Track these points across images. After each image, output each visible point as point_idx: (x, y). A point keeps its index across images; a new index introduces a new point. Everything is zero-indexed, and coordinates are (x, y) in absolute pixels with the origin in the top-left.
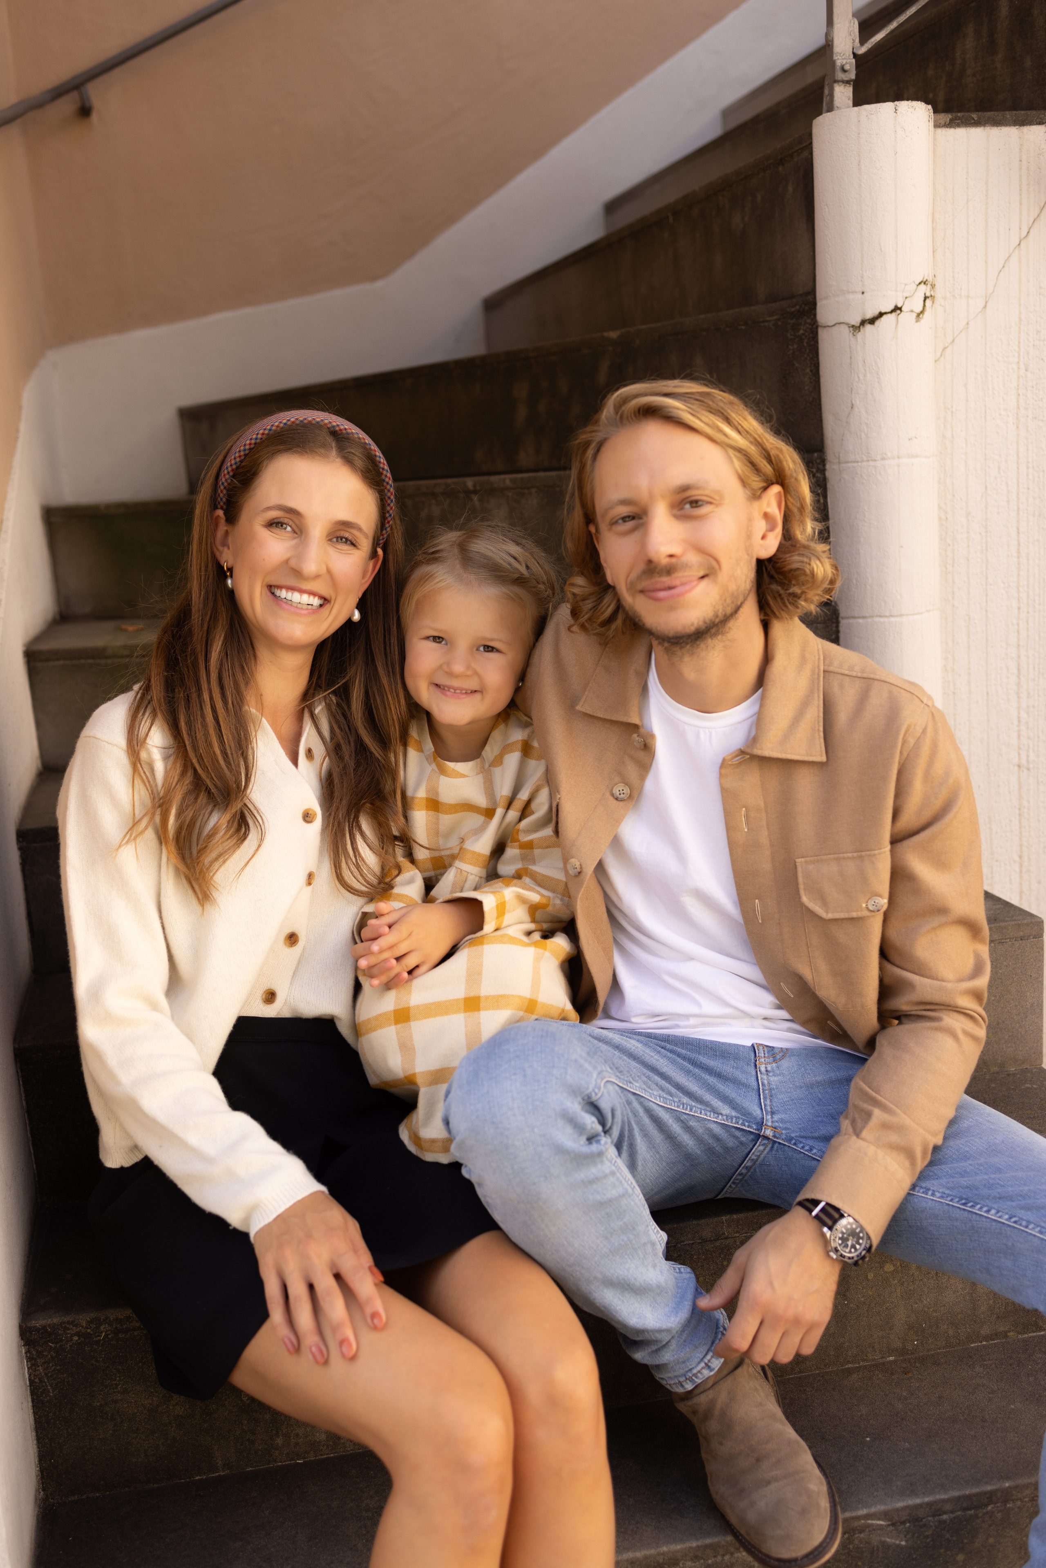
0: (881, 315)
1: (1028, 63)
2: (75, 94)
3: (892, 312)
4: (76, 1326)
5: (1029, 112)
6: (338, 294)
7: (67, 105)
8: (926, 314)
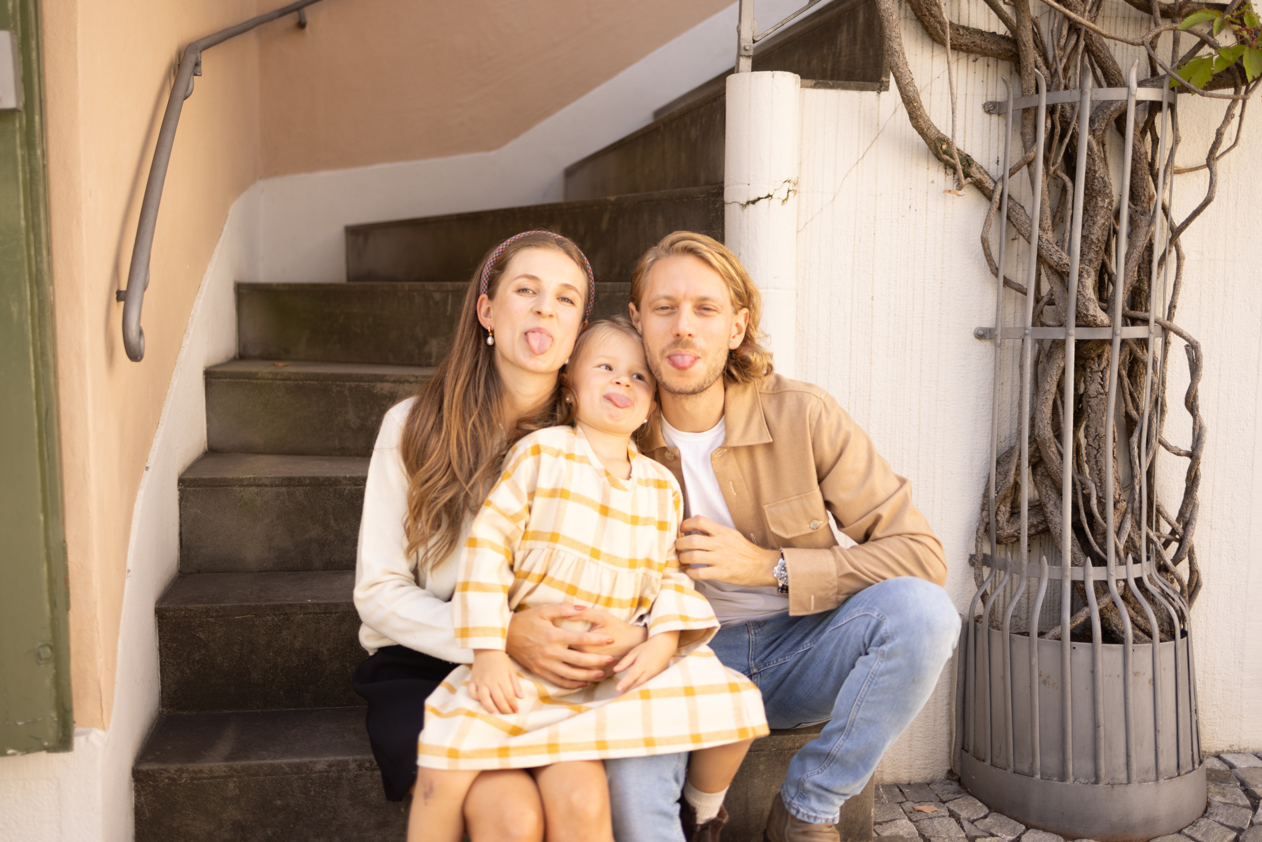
0: (759, 199)
1: (871, 53)
2: (295, 14)
3: (766, 198)
4: (168, 772)
5: (866, 83)
6: (464, 158)
7: (290, 20)
8: (789, 201)
